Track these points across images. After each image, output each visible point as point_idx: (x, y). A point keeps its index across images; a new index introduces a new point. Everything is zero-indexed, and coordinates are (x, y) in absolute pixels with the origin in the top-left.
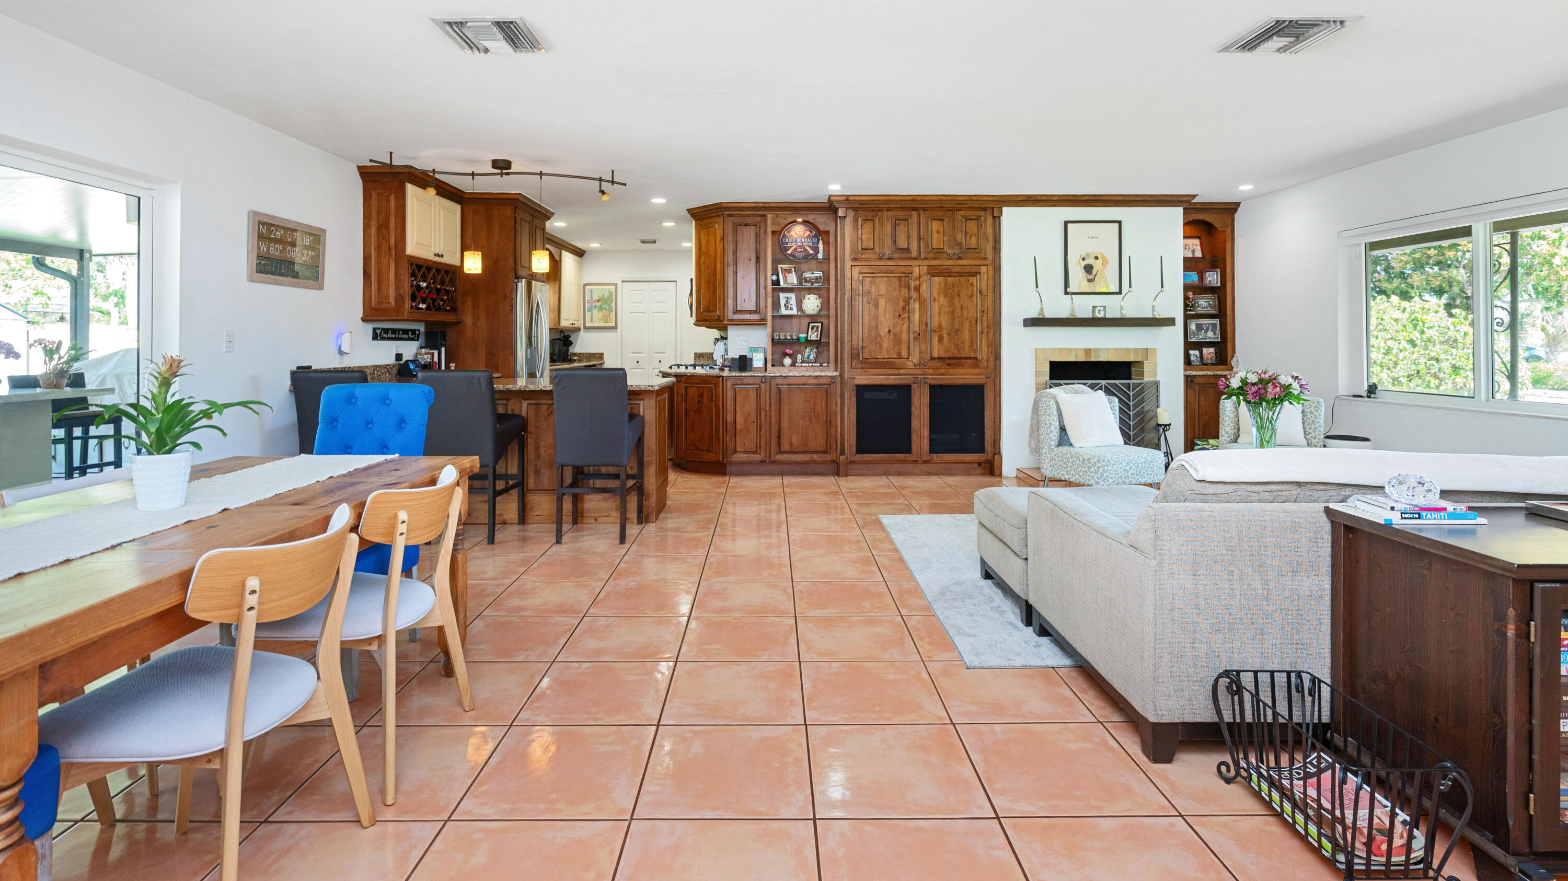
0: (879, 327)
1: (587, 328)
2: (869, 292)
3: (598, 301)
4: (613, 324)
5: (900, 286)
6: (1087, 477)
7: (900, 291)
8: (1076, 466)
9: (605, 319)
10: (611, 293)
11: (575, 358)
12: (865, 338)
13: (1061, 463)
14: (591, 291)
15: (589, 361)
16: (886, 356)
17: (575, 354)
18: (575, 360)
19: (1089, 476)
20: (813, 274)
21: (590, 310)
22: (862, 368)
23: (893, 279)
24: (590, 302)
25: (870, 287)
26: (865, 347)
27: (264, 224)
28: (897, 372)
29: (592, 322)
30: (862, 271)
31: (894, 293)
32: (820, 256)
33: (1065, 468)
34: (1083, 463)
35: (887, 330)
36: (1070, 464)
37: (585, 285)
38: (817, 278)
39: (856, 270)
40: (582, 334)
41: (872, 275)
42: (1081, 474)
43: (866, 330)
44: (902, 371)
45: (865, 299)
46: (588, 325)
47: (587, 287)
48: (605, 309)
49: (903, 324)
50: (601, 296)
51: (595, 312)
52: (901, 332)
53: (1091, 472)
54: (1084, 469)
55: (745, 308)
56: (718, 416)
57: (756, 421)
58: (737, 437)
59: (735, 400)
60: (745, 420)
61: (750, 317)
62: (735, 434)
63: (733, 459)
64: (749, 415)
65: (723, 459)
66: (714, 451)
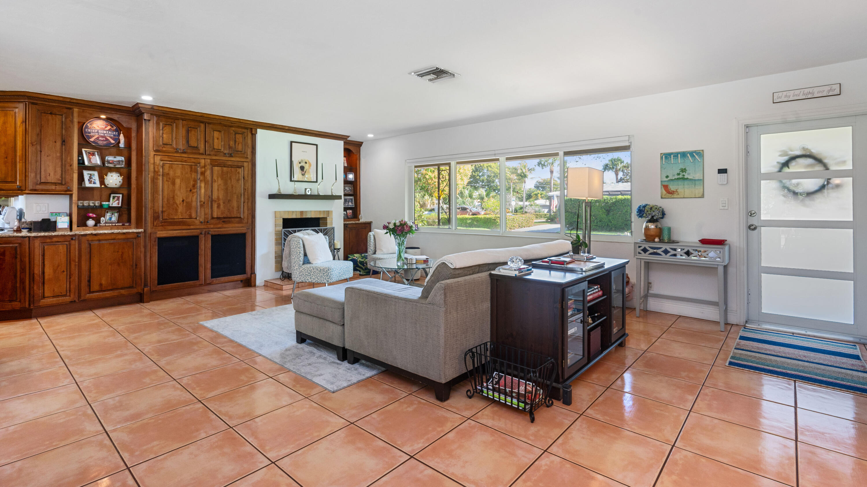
0: (176, 197)
2: (168, 174)
5: (191, 171)
6: (323, 279)
7: (191, 174)
8: (316, 274)
12: (165, 205)
13: (307, 273)
16: (180, 217)
19: (323, 278)
20: (115, 158)
22: (162, 226)
23: (186, 166)
25: (169, 170)
26: (165, 211)
28: (188, 227)
30: (163, 159)
31: (187, 176)
32: (122, 145)
33: (309, 276)
34: (320, 272)
35: (181, 200)
36: (312, 273)
38: (119, 161)
39: (157, 159)
41: (170, 162)
42: (319, 278)
43: (165, 200)
44: (192, 227)
45: (165, 178)
49: (193, 196)
52: (192, 201)
53: (325, 276)
54: (321, 275)
55: (50, 181)
56: (23, 270)
57: (65, 271)
58: (45, 286)
59: (43, 255)
60: (55, 271)
61: (56, 188)
62: (43, 283)
63: (41, 304)
64: (58, 266)
65: (29, 305)
66: (18, 300)
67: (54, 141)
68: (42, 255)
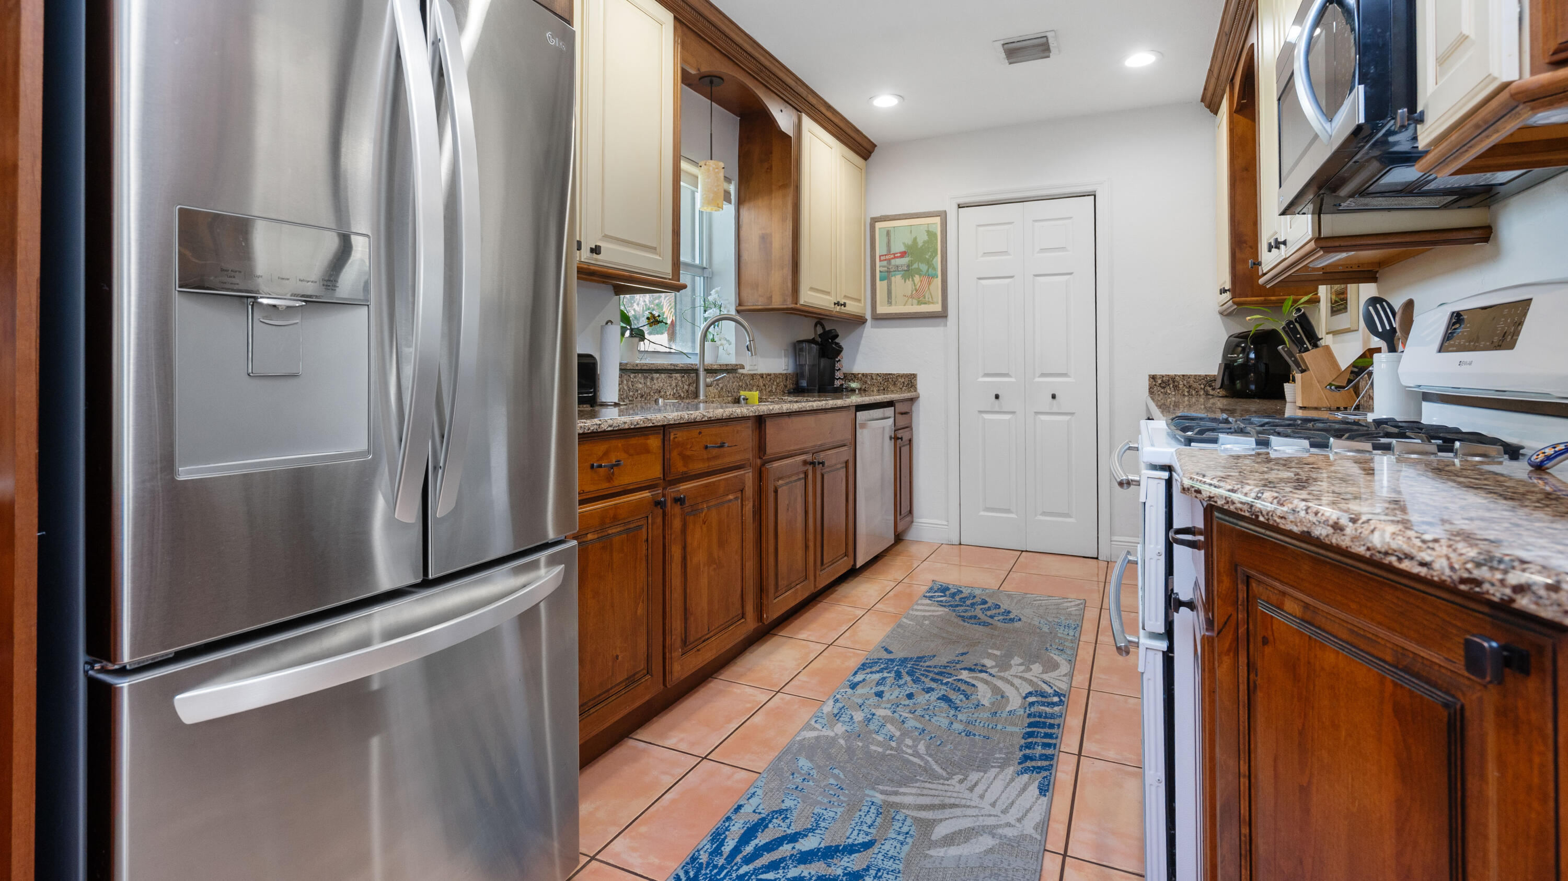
1: (878, 318)
3: (903, 254)
4: (937, 308)
9: (919, 296)
10: (931, 234)
11: (854, 385)
14: (888, 233)
15: (885, 390)
17: (854, 377)
18: (853, 390)
21: (887, 276)
24: (889, 256)
29: (889, 303)
37: (874, 220)
40: (870, 332)
46: (882, 309)
47: (878, 225)
48: (919, 271)
50: (910, 242)
51: (897, 279)
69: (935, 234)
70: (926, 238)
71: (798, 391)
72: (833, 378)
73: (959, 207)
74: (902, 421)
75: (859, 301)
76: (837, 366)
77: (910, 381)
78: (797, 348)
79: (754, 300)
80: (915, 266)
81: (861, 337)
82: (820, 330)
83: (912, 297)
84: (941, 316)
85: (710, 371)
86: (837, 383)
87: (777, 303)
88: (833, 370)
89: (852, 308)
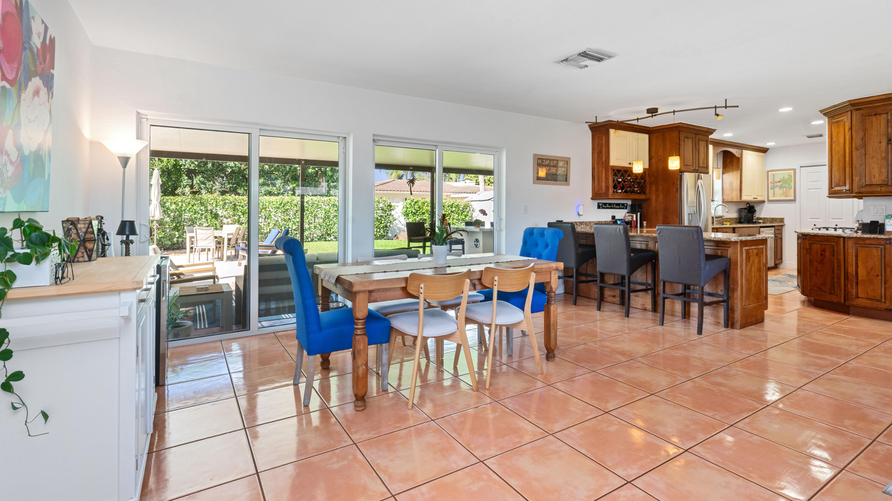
1: (770, 201)
3: (779, 182)
4: (792, 198)
9: (786, 194)
10: (790, 176)
11: (760, 221)
14: (774, 175)
15: (772, 222)
17: (761, 219)
21: (773, 188)
24: (774, 182)
27: (540, 159)
29: (774, 196)
37: (768, 172)
40: (766, 205)
46: (771, 198)
47: (770, 173)
48: (785, 187)
50: (782, 178)
51: (777, 189)
55: (874, 183)
56: (839, 266)
57: (880, 275)
58: (859, 286)
59: (857, 256)
60: (868, 273)
61: (881, 189)
62: (857, 283)
63: (854, 303)
64: (872, 269)
65: (845, 301)
66: (836, 294)
67: (879, 142)
68: (855, 256)
69: (791, 176)
70: (788, 177)
71: (740, 222)
72: (753, 219)
73: (801, 167)
74: (777, 232)
75: (763, 196)
76: (754, 215)
77: (782, 220)
78: (740, 211)
79: (728, 198)
80: (784, 185)
81: (763, 206)
82: (748, 205)
83: (783, 194)
84: (794, 200)
85: (716, 217)
86: (754, 221)
87: (735, 200)
88: (753, 216)
89: (760, 199)
